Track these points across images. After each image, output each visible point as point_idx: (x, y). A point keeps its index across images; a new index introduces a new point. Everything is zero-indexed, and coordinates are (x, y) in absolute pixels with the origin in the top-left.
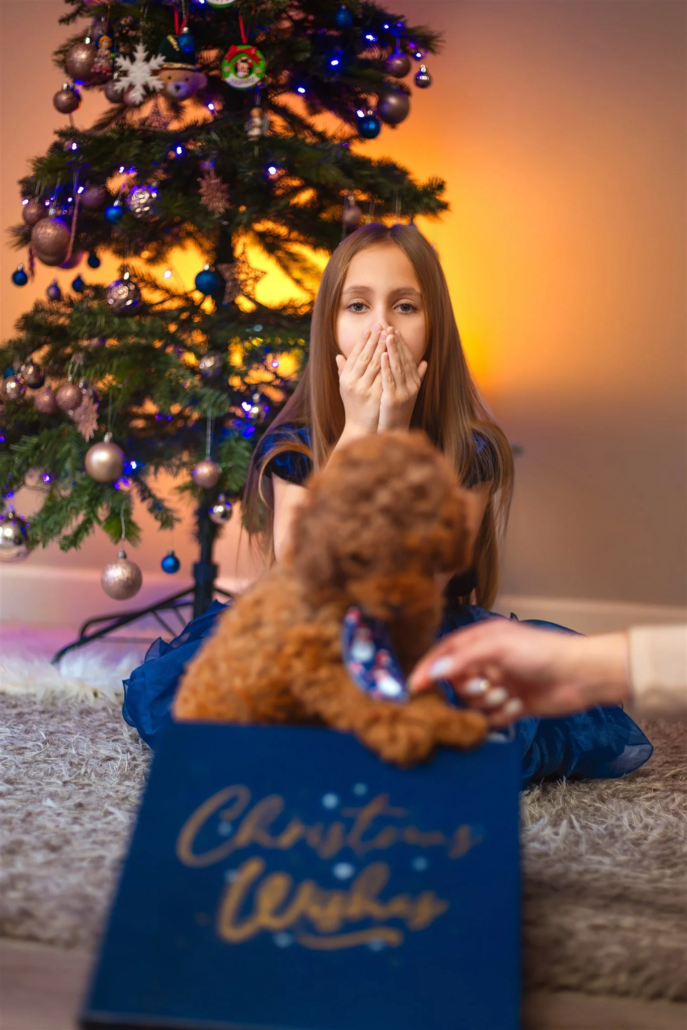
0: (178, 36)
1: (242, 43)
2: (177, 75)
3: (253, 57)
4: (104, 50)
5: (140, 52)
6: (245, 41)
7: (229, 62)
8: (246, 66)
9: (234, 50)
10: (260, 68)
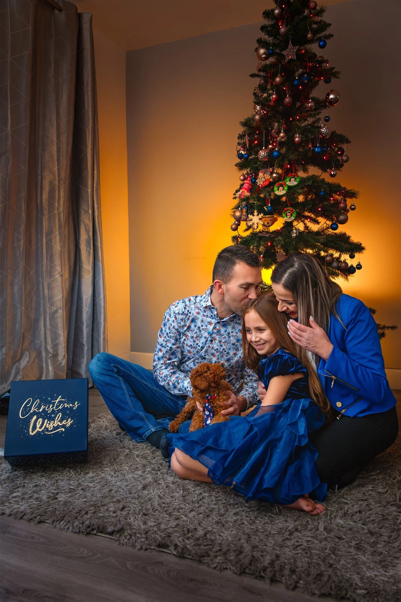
0: (267, 207)
2: (268, 219)
3: (292, 211)
4: (244, 213)
5: (256, 213)
6: (289, 206)
7: (284, 213)
8: (290, 214)
9: (286, 209)
10: (294, 215)
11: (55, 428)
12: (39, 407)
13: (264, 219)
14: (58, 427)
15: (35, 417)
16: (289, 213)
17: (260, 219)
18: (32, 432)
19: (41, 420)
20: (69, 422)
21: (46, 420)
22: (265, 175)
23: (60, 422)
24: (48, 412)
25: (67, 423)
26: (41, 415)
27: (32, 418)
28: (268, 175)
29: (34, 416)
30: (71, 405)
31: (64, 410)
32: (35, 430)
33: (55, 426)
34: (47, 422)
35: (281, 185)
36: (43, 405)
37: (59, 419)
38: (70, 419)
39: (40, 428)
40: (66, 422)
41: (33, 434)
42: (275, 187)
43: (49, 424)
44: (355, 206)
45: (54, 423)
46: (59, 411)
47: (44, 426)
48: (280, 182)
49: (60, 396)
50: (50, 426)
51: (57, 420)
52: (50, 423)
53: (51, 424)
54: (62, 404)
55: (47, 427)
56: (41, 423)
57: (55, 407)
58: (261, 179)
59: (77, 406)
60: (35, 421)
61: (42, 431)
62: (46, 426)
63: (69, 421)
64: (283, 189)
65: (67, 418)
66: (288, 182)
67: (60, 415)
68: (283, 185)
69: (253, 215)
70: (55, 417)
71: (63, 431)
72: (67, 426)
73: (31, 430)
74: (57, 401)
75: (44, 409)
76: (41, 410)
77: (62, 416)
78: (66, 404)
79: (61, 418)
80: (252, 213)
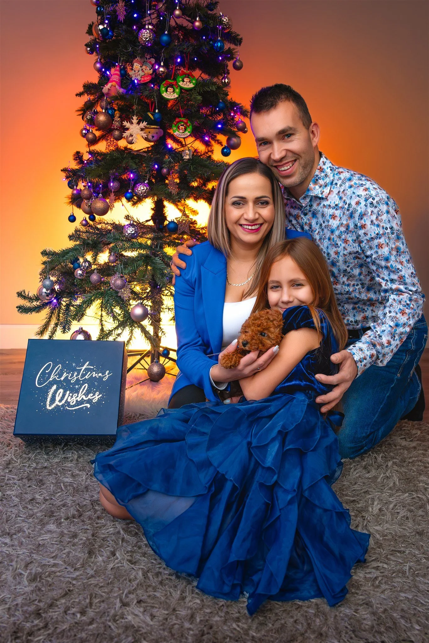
0: (154, 114)
1: (181, 117)
2: (153, 130)
3: (186, 123)
4: (117, 118)
5: (135, 120)
6: (182, 116)
7: (175, 125)
8: (183, 127)
9: (177, 120)
10: (190, 129)
11: (78, 403)
12: (60, 375)
13: (148, 130)
14: (82, 402)
15: (55, 387)
16: (181, 125)
17: (142, 130)
18: (50, 406)
19: (61, 391)
20: (96, 397)
21: (68, 392)
22: (144, 67)
23: (85, 395)
24: (72, 382)
25: (94, 397)
26: (62, 385)
27: (51, 388)
28: (148, 68)
29: (53, 385)
30: (100, 374)
31: (91, 381)
32: (53, 403)
33: (79, 400)
34: (69, 394)
35: (171, 86)
36: (66, 372)
37: (84, 391)
38: (98, 393)
39: (60, 401)
40: (92, 396)
41: (50, 408)
42: (162, 86)
43: (72, 397)
45: (78, 396)
46: (85, 381)
47: (65, 399)
48: (170, 81)
49: (88, 362)
50: (73, 399)
51: (82, 392)
52: (73, 395)
53: (74, 397)
54: (89, 373)
55: (69, 400)
56: (61, 395)
57: (80, 376)
58: (137, 71)
59: (107, 376)
60: (54, 391)
61: (63, 405)
62: (67, 399)
63: (96, 395)
64: (174, 91)
65: (94, 391)
66: (181, 82)
67: (85, 387)
68: (173, 85)
69: (131, 123)
70: (80, 388)
71: (89, 407)
72: (94, 401)
73: (48, 403)
74: (83, 368)
75: (67, 377)
76: (62, 379)
77: (88, 387)
78: (94, 373)
79: (86, 391)
80: (130, 120)
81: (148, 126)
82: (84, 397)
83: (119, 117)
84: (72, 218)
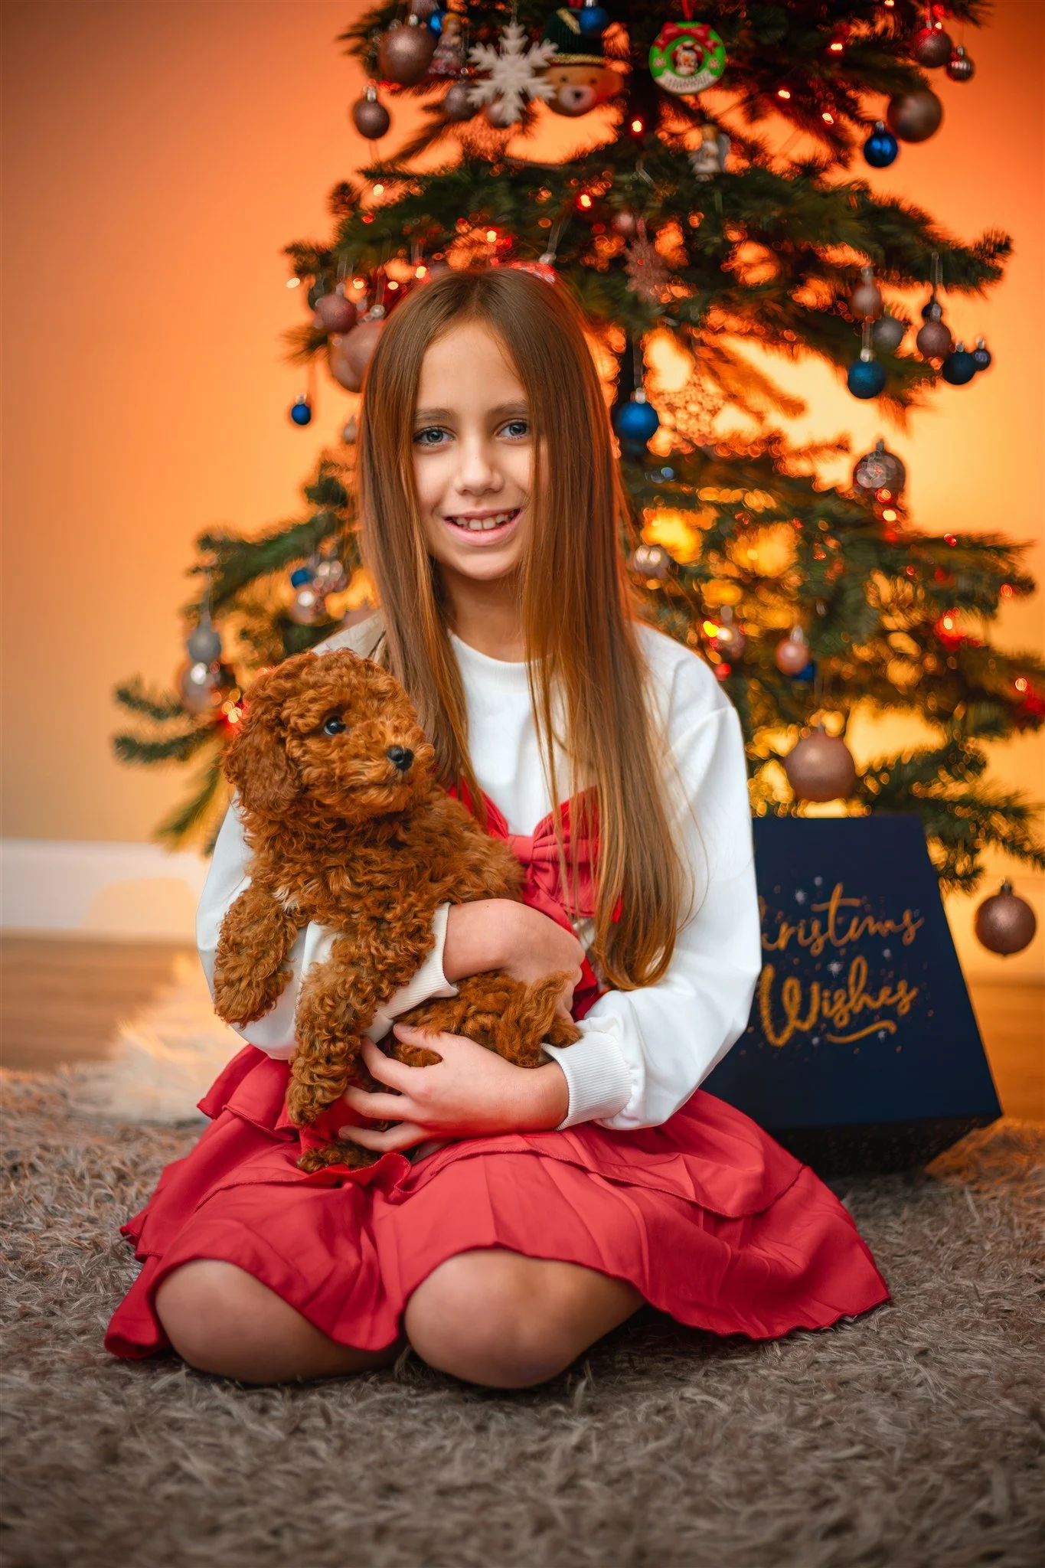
0: (578, 11)
1: (684, 20)
2: (576, 74)
3: (702, 41)
4: (450, 39)
5: (513, 37)
6: (688, 15)
7: (663, 50)
8: (691, 56)
9: (669, 31)
10: (717, 60)
11: (857, 1021)
13: (558, 72)
14: (867, 1015)
16: (686, 49)
17: (538, 72)
18: (778, 1032)
20: (904, 998)
21: (815, 987)
23: (871, 994)
24: (812, 953)
25: (895, 998)
30: (889, 925)
31: (868, 944)
33: (856, 1010)
34: (821, 993)
37: (862, 982)
38: (903, 985)
39: (803, 1015)
40: (891, 995)
41: (781, 1042)
43: (832, 1003)
44: (970, 62)
45: (848, 999)
46: (853, 950)
47: (814, 1009)
49: (838, 887)
50: (836, 1010)
51: (857, 983)
52: (831, 997)
53: (839, 1005)
54: (855, 920)
55: (827, 1012)
56: (797, 998)
57: (830, 933)
59: (911, 929)
61: (813, 1031)
62: (820, 1010)
63: (901, 991)
65: (889, 977)
67: (859, 966)
69: (499, 52)
70: (845, 973)
71: (892, 1031)
72: (901, 1012)
74: (832, 907)
75: (793, 938)
77: (869, 968)
78: (870, 919)
79: (869, 977)
80: (494, 41)
81: (561, 58)
82: (866, 999)
83: (457, 34)
84: (301, 413)
